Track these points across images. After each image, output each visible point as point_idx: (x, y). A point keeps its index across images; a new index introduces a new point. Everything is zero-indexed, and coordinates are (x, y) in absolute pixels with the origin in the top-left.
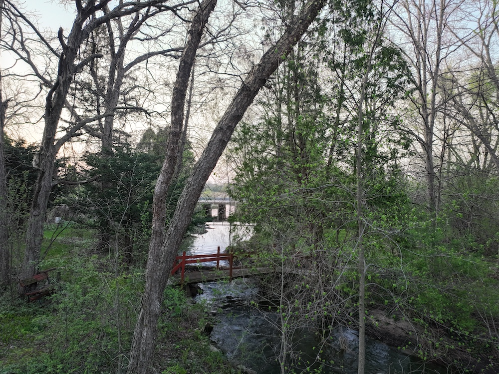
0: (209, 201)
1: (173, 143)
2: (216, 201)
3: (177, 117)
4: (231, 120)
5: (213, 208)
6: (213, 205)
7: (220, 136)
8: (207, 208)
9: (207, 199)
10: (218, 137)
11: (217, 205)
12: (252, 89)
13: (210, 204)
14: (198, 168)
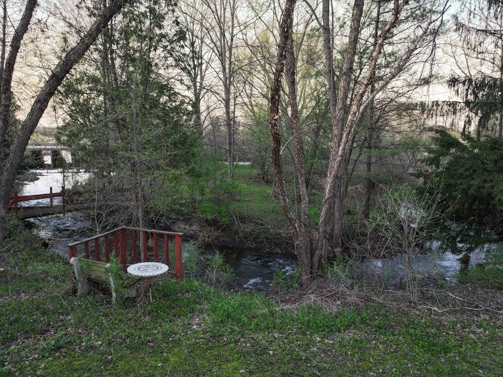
0: (39, 147)
1: (5, 111)
2: (47, 147)
3: (7, 95)
4: (46, 95)
5: (45, 154)
6: (44, 152)
7: (39, 105)
8: (38, 154)
9: (36, 145)
10: (38, 106)
11: (50, 152)
12: (60, 76)
13: (40, 151)
14: (24, 125)
